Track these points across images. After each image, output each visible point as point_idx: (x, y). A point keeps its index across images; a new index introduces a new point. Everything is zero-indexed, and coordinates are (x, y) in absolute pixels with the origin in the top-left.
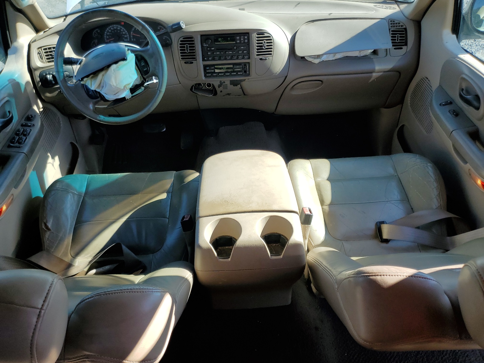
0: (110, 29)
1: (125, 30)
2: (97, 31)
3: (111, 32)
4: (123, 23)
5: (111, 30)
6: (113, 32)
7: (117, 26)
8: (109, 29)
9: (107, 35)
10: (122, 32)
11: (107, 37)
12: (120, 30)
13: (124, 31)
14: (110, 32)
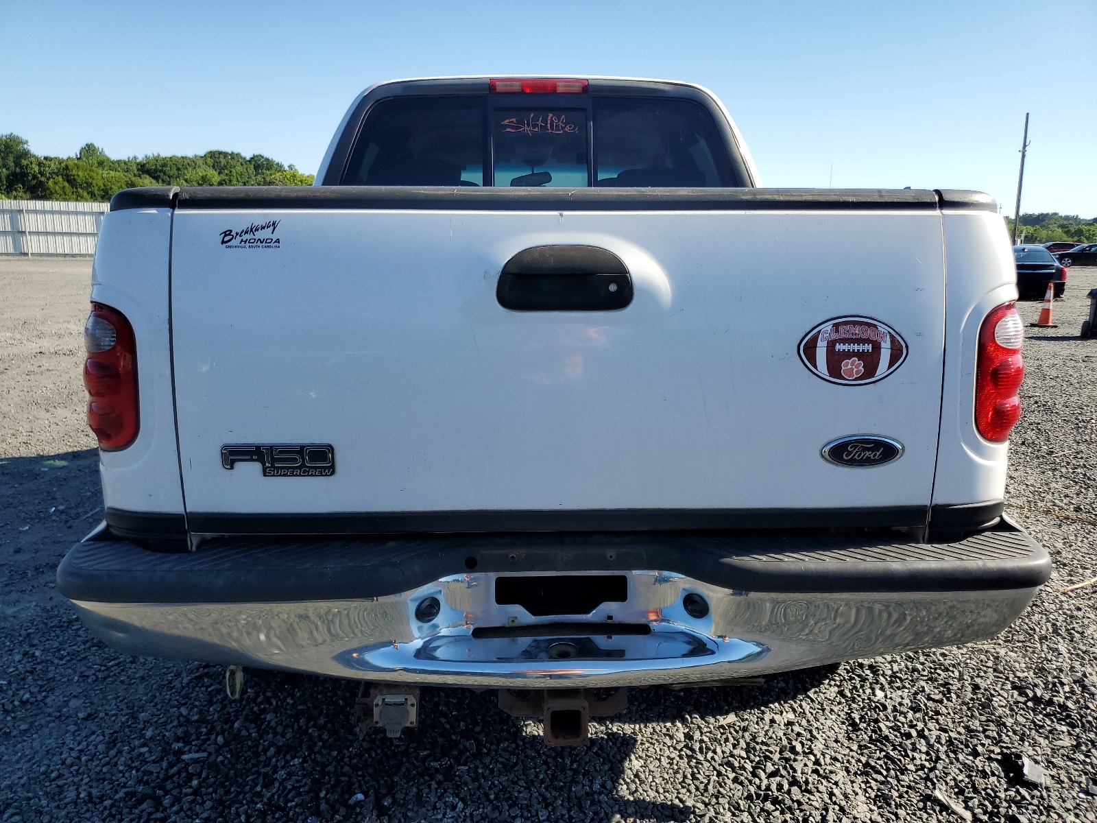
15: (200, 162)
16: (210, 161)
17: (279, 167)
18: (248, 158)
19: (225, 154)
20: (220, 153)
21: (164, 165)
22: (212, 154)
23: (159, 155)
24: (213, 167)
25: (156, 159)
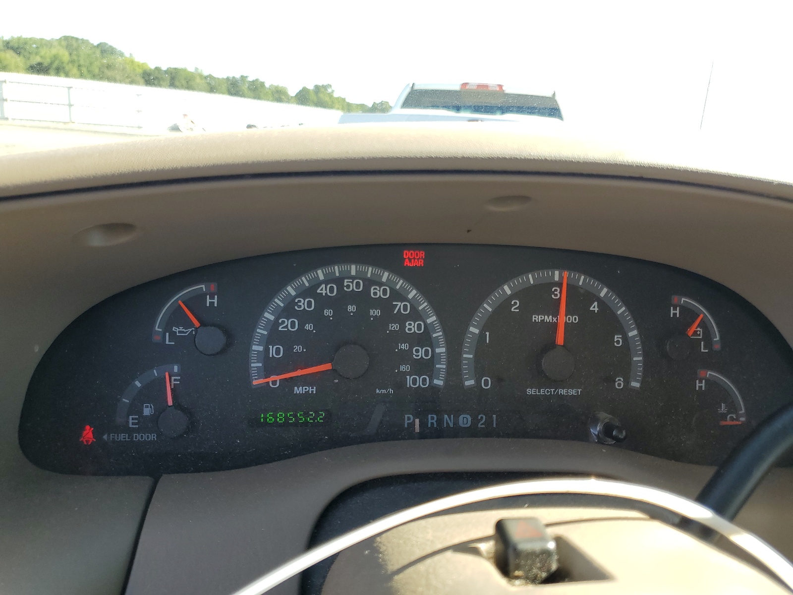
0: (310, 292)
1: (424, 305)
2: (195, 303)
3: (315, 316)
4: (414, 259)
5: (318, 297)
6: (328, 312)
7: (370, 271)
8: (305, 293)
9: (274, 337)
10: (401, 319)
11: (272, 351)
12: (386, 305)
13: (416, 315)
14: (304, 317)
15: (56, 44)
16: (64, 43)
17: (122, 54)
18: (96, 44)
19: (77, 39)
20: (73, 38)
21: (26, 43)
22: (66, 38)
23: (21, 36)
24: (67, 47)
25: (19, 39)
